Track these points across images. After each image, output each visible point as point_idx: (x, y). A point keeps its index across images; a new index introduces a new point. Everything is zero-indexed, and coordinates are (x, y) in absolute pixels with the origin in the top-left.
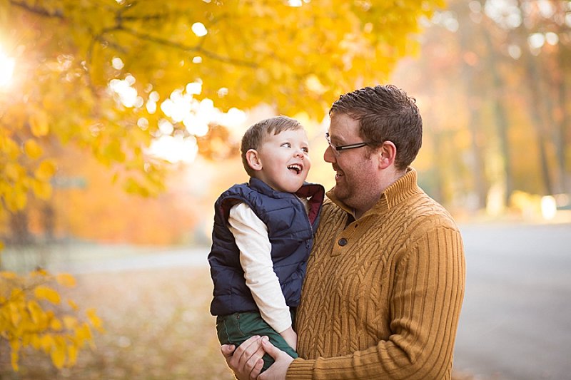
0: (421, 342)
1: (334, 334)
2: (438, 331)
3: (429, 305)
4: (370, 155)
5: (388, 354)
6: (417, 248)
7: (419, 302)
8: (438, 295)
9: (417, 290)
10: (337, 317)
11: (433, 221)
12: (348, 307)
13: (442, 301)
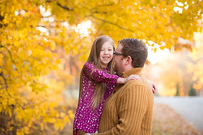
0: (124, 127)
1: (105, 125)
2: (131, 122)
3: (129, 113)
4: (123, 59)
5: (114, 131)
6: (126, 94)
7: (126, 113)
8: (132, 110)
9: (125, 108)
10: (106, 119)
11: (132, 84)
12: (109, 115)
13: (133, 111)
